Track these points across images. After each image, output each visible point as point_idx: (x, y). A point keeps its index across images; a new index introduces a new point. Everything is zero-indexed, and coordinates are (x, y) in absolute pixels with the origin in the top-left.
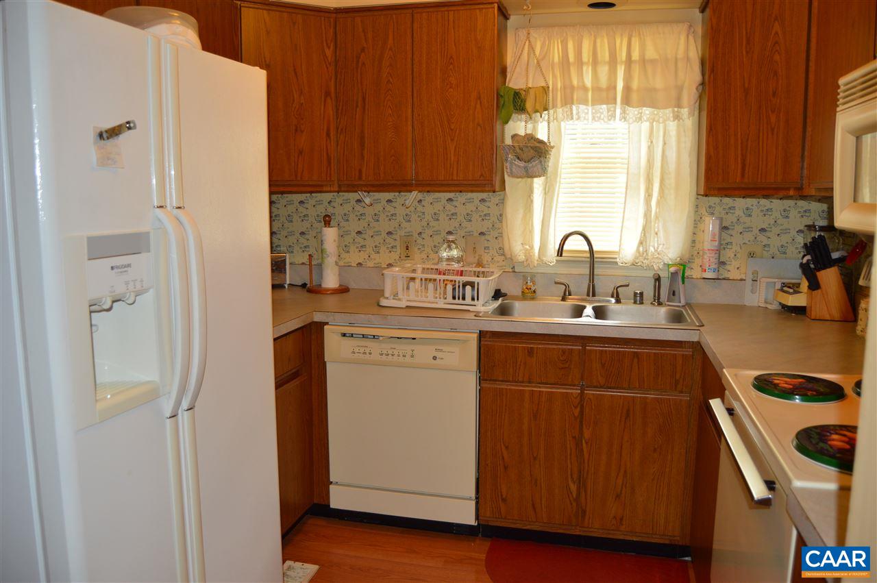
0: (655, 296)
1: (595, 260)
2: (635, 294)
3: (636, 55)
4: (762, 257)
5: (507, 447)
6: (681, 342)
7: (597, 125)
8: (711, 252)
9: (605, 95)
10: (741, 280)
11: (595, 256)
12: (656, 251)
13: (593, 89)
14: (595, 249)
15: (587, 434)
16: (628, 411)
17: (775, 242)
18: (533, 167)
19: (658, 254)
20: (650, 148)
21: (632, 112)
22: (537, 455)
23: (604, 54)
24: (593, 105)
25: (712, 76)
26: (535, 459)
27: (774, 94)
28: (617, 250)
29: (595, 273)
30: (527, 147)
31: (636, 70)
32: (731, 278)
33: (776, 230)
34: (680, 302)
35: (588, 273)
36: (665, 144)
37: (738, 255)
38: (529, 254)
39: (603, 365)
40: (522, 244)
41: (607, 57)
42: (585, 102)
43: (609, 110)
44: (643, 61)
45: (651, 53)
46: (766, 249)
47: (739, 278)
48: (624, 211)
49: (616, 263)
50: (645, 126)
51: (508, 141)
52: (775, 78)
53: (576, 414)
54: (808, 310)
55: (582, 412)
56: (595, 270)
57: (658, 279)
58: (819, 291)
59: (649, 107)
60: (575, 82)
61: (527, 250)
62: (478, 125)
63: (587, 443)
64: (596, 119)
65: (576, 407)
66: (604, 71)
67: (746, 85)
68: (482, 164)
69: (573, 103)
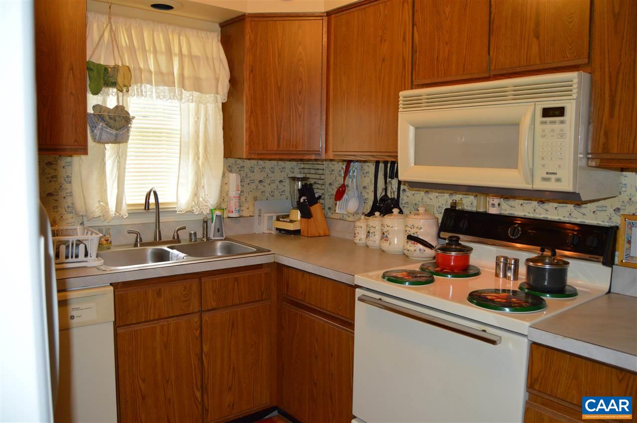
0: (204, 234)
1: (160, 210)
2: (190, 234)
3: (185, 50)
4: (261, 200)
5: (144, 380)
6: (261, 265)
7: (159, 102)
8: (236, 198)
9: (165, 79)
10: (251, 216)
11: (160, 207)
12: (204, 200)
13: (156, 73)
14: (160, 201)
15: (205, 349)
16: (233, 322)
17: (268, 189)
18: (123, 134)
19: (206, 202)
20: (197, 123)
21: (186, 94)
22: (169, 378)
23: (161, 46)
24: (155, 86)
25: (251, 75)
26: (167, 382)
27: (300, 93)
28: (175, 201)
29: (161, 221)
30: (119, 116)
31: (186, 61)
32: (244, 216)
33: (268, 181)
34: (223, 237)
35: (154, 221)
36: (206, 120)
37: (248, 200)
38: (105, 209)
39: (214, 292)
40: (99, 201)
41: (164, 49)
42: (150, 83)
43: (170, 91)
44: (192, 57)
45: (196, 51)
46: (264, 194)
47: (249, 215)
48: (179, 171)
49: (176, 211)
50: (192, 106)
51: (90, 110)
52: (300, 82)
53: (197, 336)
54: (301, 232)
55: (201, 333)
56: (160, 218)
57: (205, 222)
58: (312, 219)
59: (198, 92)
60: (142, 66)
61: (102, 206)
62: (71, 93)
63: (206, 356)
64: (161, 97)
65: (197, 330)
66: (162, 59)
67: (279, 84)
68: (76, 130)
69: (142, 83)
